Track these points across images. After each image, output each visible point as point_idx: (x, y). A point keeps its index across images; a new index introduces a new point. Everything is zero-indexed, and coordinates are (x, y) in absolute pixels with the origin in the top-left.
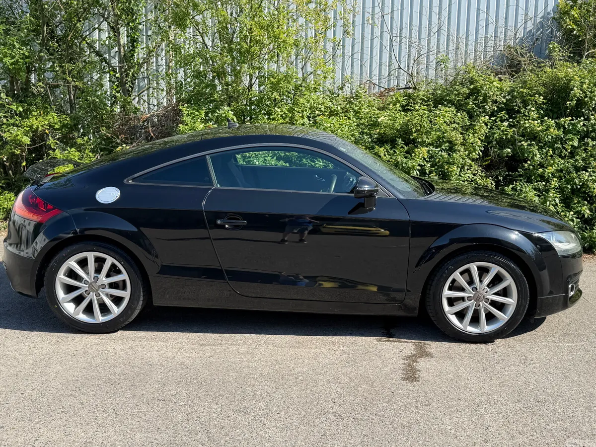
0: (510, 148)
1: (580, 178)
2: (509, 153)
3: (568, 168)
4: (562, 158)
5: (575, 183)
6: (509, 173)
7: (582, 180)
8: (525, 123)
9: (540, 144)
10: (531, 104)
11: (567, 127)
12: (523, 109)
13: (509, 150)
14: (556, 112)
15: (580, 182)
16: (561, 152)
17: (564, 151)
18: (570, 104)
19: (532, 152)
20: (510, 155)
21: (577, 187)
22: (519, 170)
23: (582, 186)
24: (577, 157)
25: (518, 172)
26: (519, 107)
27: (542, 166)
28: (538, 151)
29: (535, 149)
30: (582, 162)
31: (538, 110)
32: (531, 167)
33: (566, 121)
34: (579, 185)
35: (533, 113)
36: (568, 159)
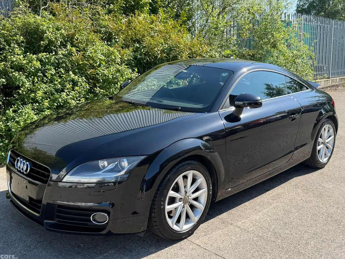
0: (3, 78)
1: (61, 98)
2: (4, 82)
3: (51, 91)
4: (45, 83)
5: (59, 102)
6: (6, 98)
7: (63, 99)
8: (11, 58)
9: (25, 74)
10: (13, 43)
11: (44, 60)
12: (7, 47)
13: (4, 80)
14: (32, 49)
15: (62, 100)
16: (43, 79)
17: (45, 78)
18: (43, 43)
19: (22, 80)
20: (5, 84)
21: (60, 104)
22: (15, 95)
23: (64, 104)
24: (56, 83)
25: (14, 97)
26: (4, 45)
27: (32, 91)
28: (26, 79)
29: (23, 78)
30: (59, 85)
31: (20, 48)
32: (24, 93)
33: (43, 55)
34: (62, 103)
35: (16, 49)
36: (49, 83)
